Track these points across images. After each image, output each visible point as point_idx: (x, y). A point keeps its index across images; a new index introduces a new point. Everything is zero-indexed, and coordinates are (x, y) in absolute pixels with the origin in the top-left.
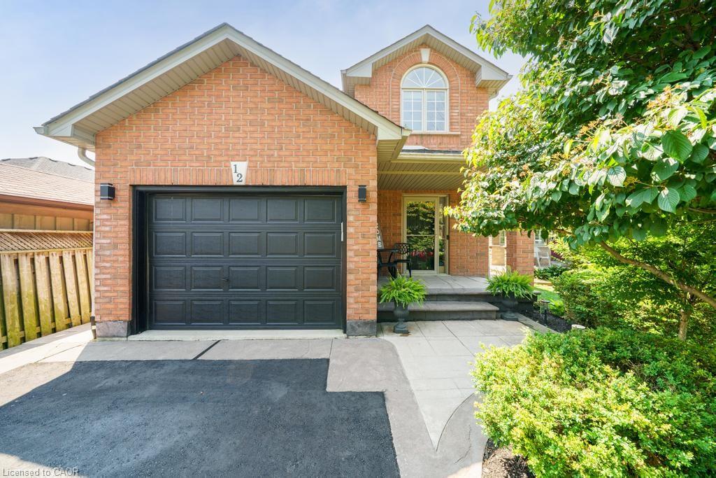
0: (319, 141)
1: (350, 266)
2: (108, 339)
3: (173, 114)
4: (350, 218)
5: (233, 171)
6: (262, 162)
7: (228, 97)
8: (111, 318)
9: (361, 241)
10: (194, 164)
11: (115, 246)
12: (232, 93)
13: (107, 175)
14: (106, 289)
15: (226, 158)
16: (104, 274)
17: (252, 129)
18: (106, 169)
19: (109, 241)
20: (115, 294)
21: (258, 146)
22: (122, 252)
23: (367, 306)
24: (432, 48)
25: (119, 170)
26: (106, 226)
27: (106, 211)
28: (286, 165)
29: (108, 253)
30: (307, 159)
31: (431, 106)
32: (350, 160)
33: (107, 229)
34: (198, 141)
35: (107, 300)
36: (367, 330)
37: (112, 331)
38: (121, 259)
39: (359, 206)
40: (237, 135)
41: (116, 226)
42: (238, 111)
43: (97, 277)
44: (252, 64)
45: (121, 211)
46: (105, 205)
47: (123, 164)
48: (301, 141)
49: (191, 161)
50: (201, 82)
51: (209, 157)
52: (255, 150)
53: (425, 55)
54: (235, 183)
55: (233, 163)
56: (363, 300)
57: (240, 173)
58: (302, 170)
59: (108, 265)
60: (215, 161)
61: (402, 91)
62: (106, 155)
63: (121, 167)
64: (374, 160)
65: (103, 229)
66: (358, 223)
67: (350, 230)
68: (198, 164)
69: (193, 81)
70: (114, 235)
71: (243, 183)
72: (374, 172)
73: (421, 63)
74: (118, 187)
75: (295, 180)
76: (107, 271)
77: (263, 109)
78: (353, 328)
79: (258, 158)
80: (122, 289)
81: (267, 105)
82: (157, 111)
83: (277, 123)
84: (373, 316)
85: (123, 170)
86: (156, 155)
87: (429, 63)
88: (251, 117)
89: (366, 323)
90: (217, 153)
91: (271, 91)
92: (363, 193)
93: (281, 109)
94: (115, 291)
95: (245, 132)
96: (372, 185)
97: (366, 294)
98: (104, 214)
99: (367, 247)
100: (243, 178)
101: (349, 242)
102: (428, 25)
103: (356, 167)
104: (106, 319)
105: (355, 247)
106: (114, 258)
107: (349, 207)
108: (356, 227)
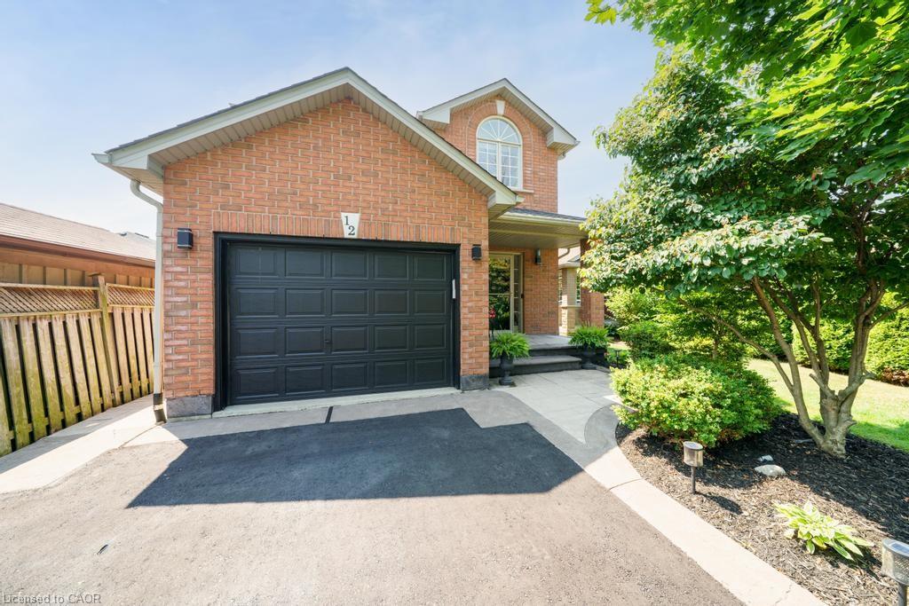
0: (434, 198)
1: (463, 322)
2: (185, 419)
3: (271, 153)
4: (464, 276)
5: (344, 222)
6: (376, 215)
7: (337, 142)
8: (189, 393)
9: (475, 298)
10: (298, 213)
11: (194, 305)
12: (341, 138)
13: (182, 218)
14: (181, 357)
15: (335, 208)
16: (177, 339)
17: (365, 179)
18: (179, 210)
19: (184, 299)
20: (194, 363)
21: (371, 198)
22: (204, 312)
23: (480, 360)
24: (507, 101)
25: (197, 213)
26: (180, 280)
27: (181, 262)
28: (401, 220)
29: (183, 313)
30: (422, 216)
31: (505, 161)
32: (464, 219)
33: (182, 284)
34: (302, 187)
35: (183, 371)
36: (480, 383)
37: (189, 408)
38: (201, 320)
39: (473, 264)
40: (348, 184)
41: (194, 281)
42: (348, 158)
43: (168, 343)
44: (365, 110)
45: (200, 263)
46: (179, 255)
47: (204, 206)
48: (416, 196)
49: (294, 208)
50: (306, 121)
51: (315, 205)
52: (369, 202)
53: (501, 106)
54: (346, 236)
55: (343, 215)
56: (477, 355)
57: (351, 225)
58: (418, 227)
59: (183, 328)
60: (323, 211)
61: (477, 141)
62: (179, 193)
63: (201, 209)
64: (485, 220)
65: (176, 284)
66: (472, 281)
67: (464, 287)
68: (300, 213)
69: (295, 119)
70: (192, 291)
71: (355, 237)
72: (486, 231)
73: (496, 115)
74: (197, 233)
75: (410, 236)
76: (183, 336)
77: (376, 160)
78: (467, 382)
79: (371, 211)
80: (204, 356)
81: (380, 155)
82: (249, 147)
83: (391, 176)
84: (485, 370)
85: (204, 213)
86: (249, 199)
87: (503, 116)
88: (364, 167)
89: (480, 377)
90: (325, 202)
91: (386, 142)
92: (476, 252)
93: (395, 162)
94: (193, 360)
95: (356, 181)
96: (485, 244)
97: (480, 349)
98: (178, 265)
99: (480, 304)
100: (356, 231)
101: (463, 299)
102: (505, 79)
103: (470, 226)
104: (182, 394)
105: (470, 304)
106: (193, 320)
107: (462, 265)
108: (470, 285)
